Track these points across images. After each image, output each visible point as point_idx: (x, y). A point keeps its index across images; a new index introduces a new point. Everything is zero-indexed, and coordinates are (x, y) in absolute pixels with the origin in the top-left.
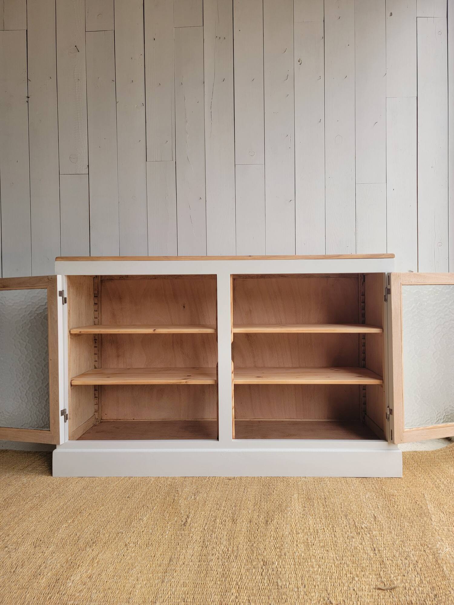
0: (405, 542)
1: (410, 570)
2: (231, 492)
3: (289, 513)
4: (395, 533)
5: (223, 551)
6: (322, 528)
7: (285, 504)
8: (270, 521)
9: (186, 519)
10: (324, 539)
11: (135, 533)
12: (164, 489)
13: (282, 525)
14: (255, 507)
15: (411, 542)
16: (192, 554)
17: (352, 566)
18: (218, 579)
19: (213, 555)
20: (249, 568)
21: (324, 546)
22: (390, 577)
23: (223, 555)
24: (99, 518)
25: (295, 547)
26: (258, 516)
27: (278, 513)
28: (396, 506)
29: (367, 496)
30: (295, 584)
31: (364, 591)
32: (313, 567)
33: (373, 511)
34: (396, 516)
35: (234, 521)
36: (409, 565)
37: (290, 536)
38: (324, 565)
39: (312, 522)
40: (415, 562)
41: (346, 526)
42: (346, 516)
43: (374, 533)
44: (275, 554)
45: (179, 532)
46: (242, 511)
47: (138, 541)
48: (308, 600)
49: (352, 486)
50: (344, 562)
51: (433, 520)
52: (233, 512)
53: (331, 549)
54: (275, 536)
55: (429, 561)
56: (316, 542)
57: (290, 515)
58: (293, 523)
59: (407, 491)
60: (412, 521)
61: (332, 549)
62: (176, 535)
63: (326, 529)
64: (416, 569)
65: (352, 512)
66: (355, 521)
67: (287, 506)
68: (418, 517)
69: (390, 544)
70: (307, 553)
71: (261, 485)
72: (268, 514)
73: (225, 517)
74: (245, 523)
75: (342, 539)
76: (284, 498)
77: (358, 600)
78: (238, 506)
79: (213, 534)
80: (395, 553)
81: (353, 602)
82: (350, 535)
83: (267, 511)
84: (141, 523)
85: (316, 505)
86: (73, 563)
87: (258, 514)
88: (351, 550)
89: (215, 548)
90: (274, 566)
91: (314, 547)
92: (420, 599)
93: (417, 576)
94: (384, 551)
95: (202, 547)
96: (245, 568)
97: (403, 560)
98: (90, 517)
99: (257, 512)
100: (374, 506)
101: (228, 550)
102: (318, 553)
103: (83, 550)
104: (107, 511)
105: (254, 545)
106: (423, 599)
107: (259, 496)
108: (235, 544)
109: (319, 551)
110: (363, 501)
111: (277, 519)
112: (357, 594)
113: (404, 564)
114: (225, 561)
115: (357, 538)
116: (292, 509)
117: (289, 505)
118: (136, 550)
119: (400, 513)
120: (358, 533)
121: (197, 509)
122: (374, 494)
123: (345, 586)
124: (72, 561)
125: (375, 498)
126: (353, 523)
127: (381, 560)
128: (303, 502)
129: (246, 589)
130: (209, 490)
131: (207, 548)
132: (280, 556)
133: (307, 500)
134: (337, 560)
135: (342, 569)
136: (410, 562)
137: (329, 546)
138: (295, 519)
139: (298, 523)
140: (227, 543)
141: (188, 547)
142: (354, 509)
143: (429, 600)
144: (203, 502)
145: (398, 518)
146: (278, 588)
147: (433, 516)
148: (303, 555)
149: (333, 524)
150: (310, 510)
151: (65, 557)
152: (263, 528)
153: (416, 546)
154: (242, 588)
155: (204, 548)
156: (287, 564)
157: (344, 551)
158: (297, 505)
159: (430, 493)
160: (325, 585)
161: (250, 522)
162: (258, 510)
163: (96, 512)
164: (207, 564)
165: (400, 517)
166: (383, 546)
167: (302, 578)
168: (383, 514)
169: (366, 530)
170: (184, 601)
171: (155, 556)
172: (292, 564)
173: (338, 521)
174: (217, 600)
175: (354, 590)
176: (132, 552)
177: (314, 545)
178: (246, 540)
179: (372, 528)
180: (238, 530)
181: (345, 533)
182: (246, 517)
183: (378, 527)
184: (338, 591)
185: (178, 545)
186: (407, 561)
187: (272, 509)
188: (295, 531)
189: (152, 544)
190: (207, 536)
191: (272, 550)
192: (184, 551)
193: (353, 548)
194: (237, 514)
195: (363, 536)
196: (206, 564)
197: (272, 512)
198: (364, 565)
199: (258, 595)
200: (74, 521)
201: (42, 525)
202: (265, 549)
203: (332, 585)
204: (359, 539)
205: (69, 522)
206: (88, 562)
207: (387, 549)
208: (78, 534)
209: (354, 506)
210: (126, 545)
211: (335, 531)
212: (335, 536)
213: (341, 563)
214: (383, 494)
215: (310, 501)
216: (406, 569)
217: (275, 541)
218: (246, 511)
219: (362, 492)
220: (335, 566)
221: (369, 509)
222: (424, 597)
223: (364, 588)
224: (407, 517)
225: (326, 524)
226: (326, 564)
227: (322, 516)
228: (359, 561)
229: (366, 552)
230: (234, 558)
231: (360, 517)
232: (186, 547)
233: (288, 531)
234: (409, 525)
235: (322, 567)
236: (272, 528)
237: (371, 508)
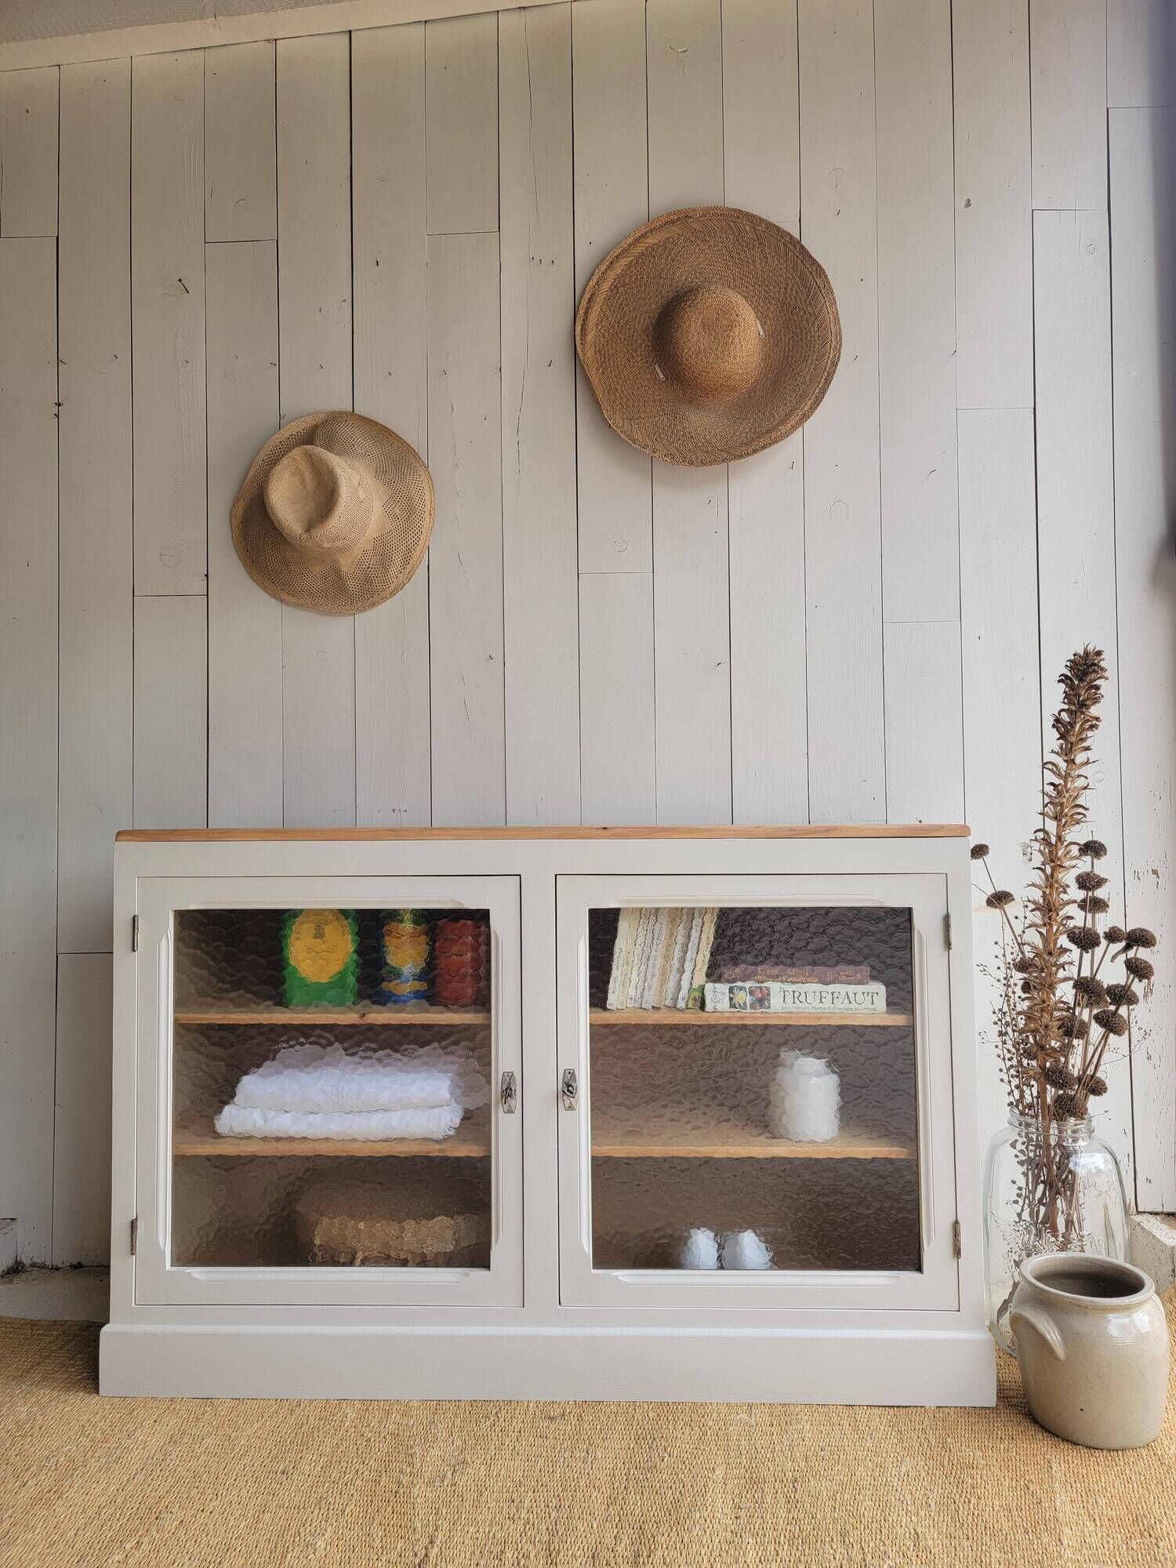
2: (550, 1461)
3: (698, 1527)
7: (689, 1499)
8: (645, 1554)
9: (426, 1548)
14: (611, 1509)
26: (615, 1537)
27: (669, 1529)
29: (904, 1469)
33: (914, 1519)
34: (973, 1532)
35: (551, 1556)
39: (755, 1555)
46: (574, 1522)
49: (869, 1438)
51: (1066, 1543)
57: (700, 1533)
58: (705, 1561)
59: (1008, 1451)
65: (861, 1522)
66: (866, 1550)
67: (693, 1505)
68: (1028, 1535)
72: (643, 1533)
73: (529, 1543)
76: (687, 1481)
78: (566, 1507)
83: (641, 1521)
84: (309, 1558)
87: (616, 1531)
98: (181, 1532)
99: (614, 1526)
107: (623, 1474)
110: (891, 1484)
111: (665, 1547)
116: (706, 1515)
117: (699, 1504)
119: (982, 1520)
121: (456, 1518)
122: (923, 1463)
125: (923, 1474)
126: (860, 1557)
130: (495, 1454)
139: (717, 1559)
142: (866, 1514)
147: (1067, 1530)
149: (809, 1561)
158: (721, 1501)
159: (1066, 1458)
162: (617, 1519)
168: (940, 1525)
187: (654, 1515)
194: (560, 1534)
197: (653, 1526)
205: (128, 1546)
209: (868, 1502)
214: (947, 1463)
215: (755, 1487)
219: (893, 1455)
221: (905, 1510)
224: (1000, 1536)
227: (783, 1536)
231: (879, 1537)
237: (909, 1508)
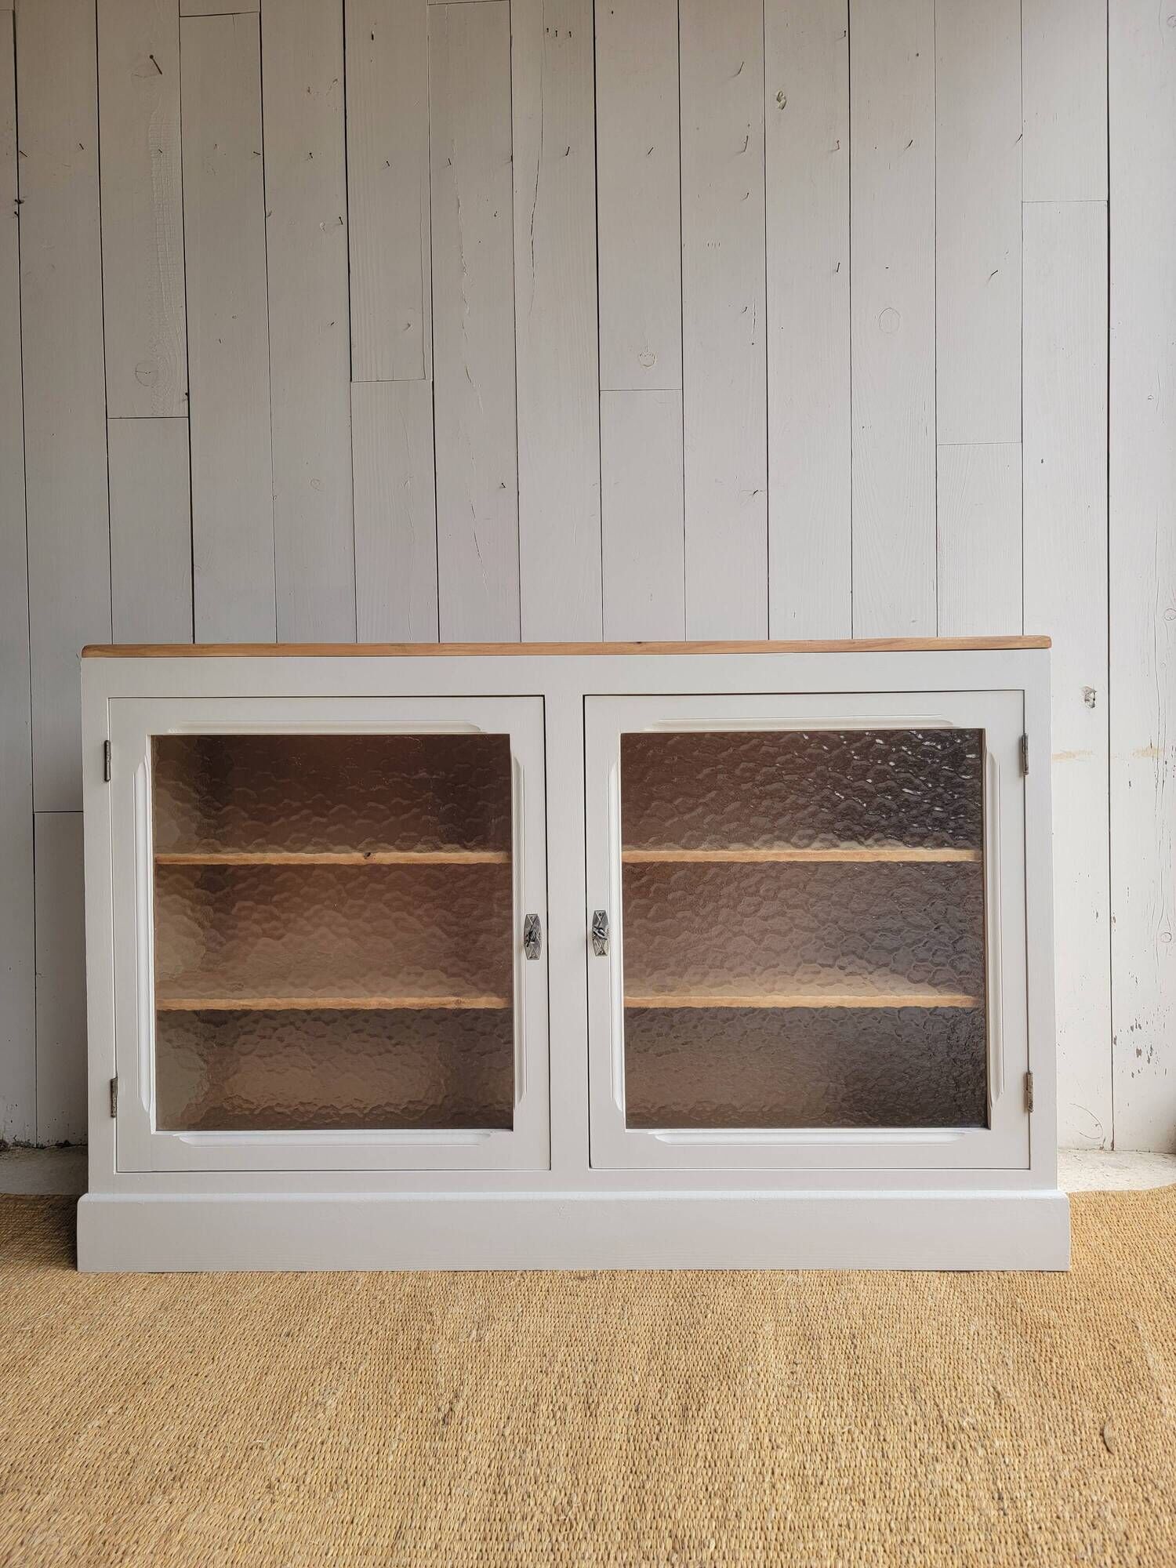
0: (1088, 1471)
2: (583, 1316)
3: (751, 1381)
4: (1056, 1444)
5: (556, 1505)
6: (846, 1430)
7: (738, 1354)
8: (694, 1408)
9: (451, 1403)
10: (853, 1465)
11: (298, 1448)
12: (392, 1310)
13: (731, 1422)
14: (653, 1363)
16: (463, 1515)
17: (936, 1551)
19: (524, 1518)
20: (630, 1559)
21: (852, 1488)
23: (555, 1518)
24: (198, 1399)
25: (768, 1492)
26: (660, 1391)
27: (719, 1383)
28: (1056, 1360)
29: (973, 1329)
32: (819, 1556)
33: (991, 1376)
34: (1059, 1391)
35: (590, 1409)
36: (1104, 1545)
37: (752, 1457)
38: (852, 1550)
39: (816, 1410)
40: (1120, 1537)
41: (916, 1424)
42: (914, 1390)
43: (997, 1443)
44: (709, 1515)
45: (428, 1444)
46: (613, 1376)
47: (306, 1473)
49: (930, 1298)
50: (911, 1538)
51: (1165, 1401)
52: (587, 1380)
53: (872, 1496)
54: (709, 1457)
55: (1162, 1534)
56: (828, 1473)
57: (753, 1387)
58: (762, 1415)
59: (1085, 1312)
60: (1105, 1407)
61: (877, 1496)
62: (420, 1454)
63: (857, 1432)
64: (1125, 1559)
65: (932, 1378)
66: (942, 1407)
67: (743, 1360)
68: (1121, 1392)
69: (1044, 1478)
70: (803, 1509)
71: (671, 1296)
72: (690, 1388)
73: (565, 1395)
74: (621, 1414)
75: (903, 1464)
76: (734, 1336)
78: (604, 1360)
79: (528, 1449)
80: (1060, 1508)
82: (926, 1452)
83: (687, 1376)
84: (318, 1417)
85: (826, 1356)
86: (107, 1543)
87: (660, 1385)
88: (932, 1498)
89: (532, 1495)
90: (705, 1555)
91: (822, 1489)
94: (1029, 1503)
96: (619, 1559)
97: (1085, 1530)
98: (172, 1396)
99: (658, 1380)
100: (995, 1361)
101: (570, 1503)
102: (836, 1510)
103: (142, 1504)
104: (223, 1377)
105: (647, 1487)
107: (664, 1330)
108: (590, 1482)
109: (837, 1503)
110: (961, 1343)
111: (715, 1401)
113: (1087, 1541)
114: (560, 1539)
115: (949, 1460)
116: (758, 1369)
117: (750, 1358)
118: (298, 1502)
119: (1069, 1380)
120: (951, 1446)
121: (483, 1372)
122: (993, 1323)
124: (105, 1537)
125: (995, 1333)
126: (936, 1413)
127: (1020, 1531)
128: (790, 1348)
130: (522, 1311)
131: (510, 1496)
132: (723, 1523)
133: (801, 1343)
134: (891, 1531)
136: (1107, 1537)
137: (867, 1489)
138: (767, 1401)
139: (775, 1414)
140: (569, 1478)
141: (453, 1491)
142: (936, 1370)
144: (503, 1350)
145: (1063, 1398)
147: (1166, 1389)
148: (790, 1516)
149: (878, 1417)
150: (811, 1372)
151: (88, 1526)
152: (674, 1431)
153: (1121, 1484)
155: (499, 1497)
156: (743, 1546)
157: (912, 1503)
158: (774, 1356)
159: (1151, 1317)
161: (637, 1411)
162: (661, 1373)
163: (191, 1381)
164: (506, 1549)
165: (1070, 1392)
166: (1023, 1486)
168: (1021, 1384)
169: (973, 1434)
171: (352, 1522)
172: (758, 1548)
173: (891, 1407)
176: (287, 1510)
177: (822, 1483)
178: (623, 1469)
179: (989, 1428)
180: (601, 1438)
181: (913, 1444)
182: (626, 1395)
183: (1008, 1425)
185: (424, 1485)
187: (701, 1370)
188: (767, 1440)
189: (346, 1481)
190: (511, 1458)
191: (698, 1503)
192: (441, 1506)
193: (936, 1492)
194: (599, 1386)
195: (964, 1453)
196: (503, 1550)
197: (700, 1380)
198: (971, 1547)
200: (125, 1408)
201: (30, 1421)
202: (679, 1498)
204: (952, 1463)
205: (110, 1411)
206: (153, 1541)
207: (1037, 1494)
208: (133, 1450)
209: (937, 1360)
210: (269, 1487)
211: (885, 1440)
212: (883, 1456)
213: (902, 1541)
214: (1019, 1323)
215: (810, 1343)
216: (1094, 1560)
217: (710, 1474)
218: (626, 1378)
219: (958, 1315)
220: (885, 1551)
221: (980, 1368)
224: (1090, 1393)
225: (856, 1417)
226: (858, 1546)
227: (845, 1392)
228: (957, 1533)
229: (976, 1504)
230: (586, 1528)
231: (954, 1394)
232: (448, 1492)
233: (748, 1440)
235: (847, 1555)
236: (700, 1429)
237: (984, 1366)
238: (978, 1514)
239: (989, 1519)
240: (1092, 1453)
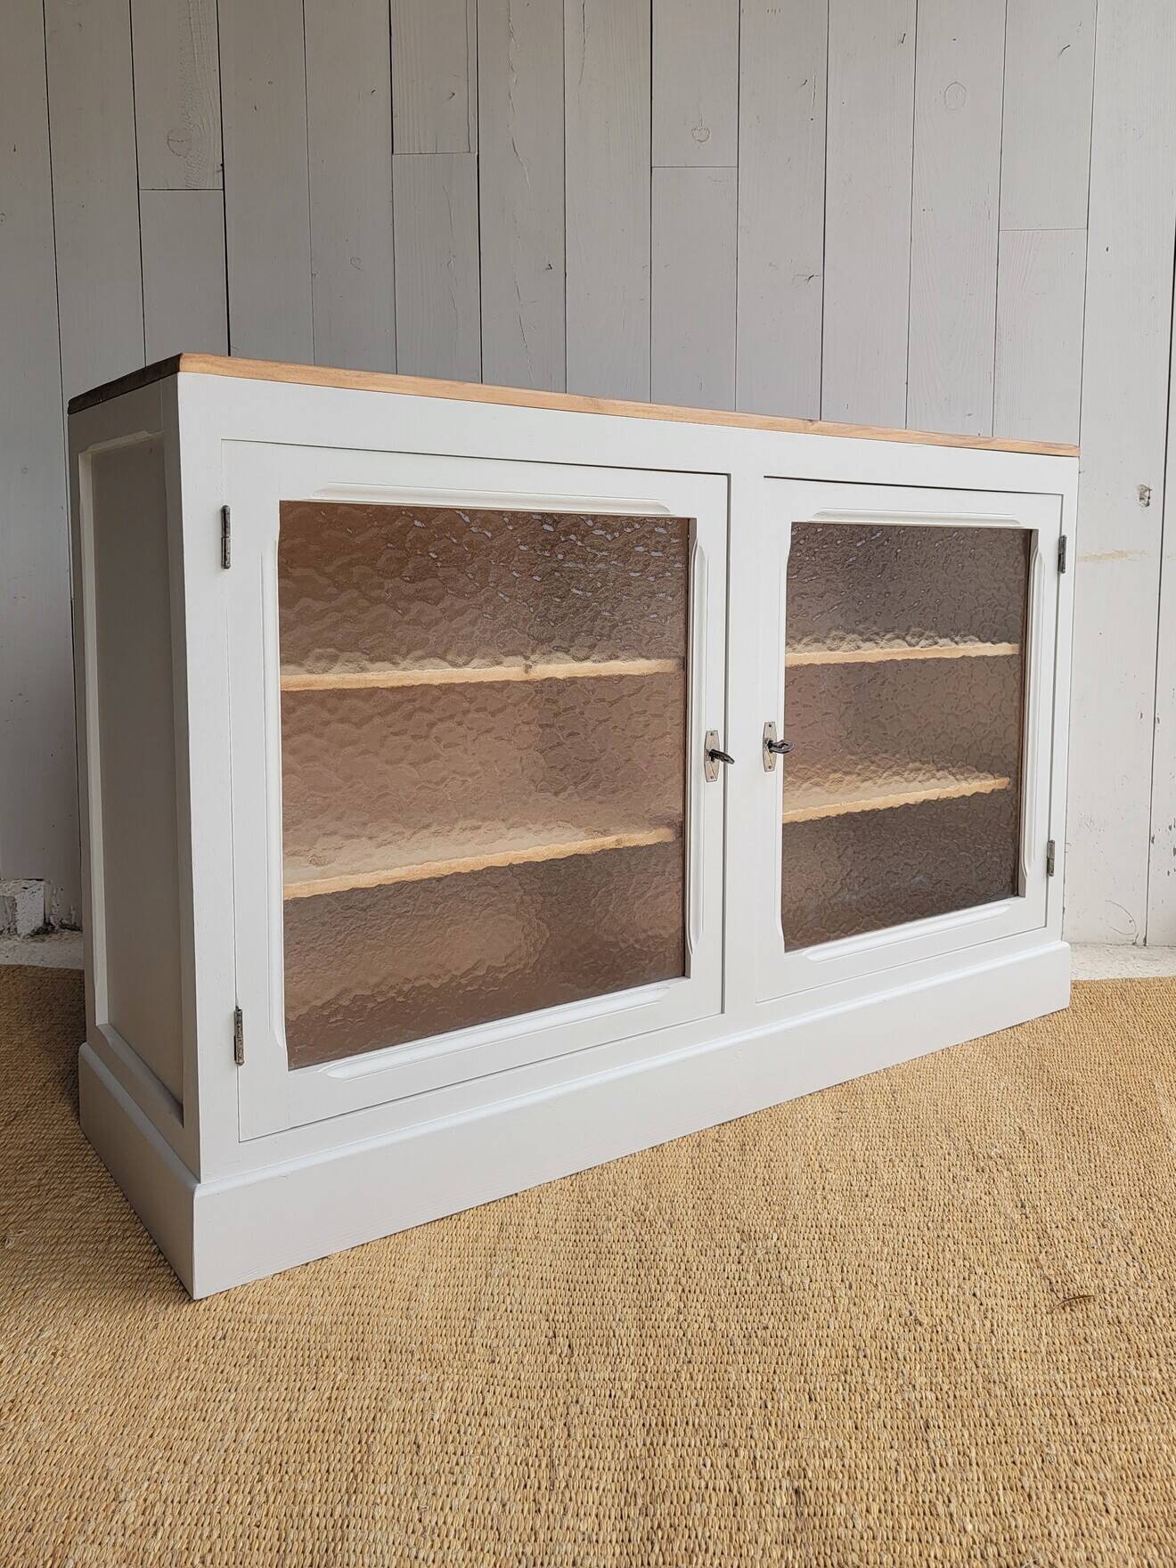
0: (1101, 1188)
1: (1115, 1250)
3: (801, 1125)
4: (1074, 1169)
5: (635, 1210)
6: (887, 1158)
10: (894, 1183)
13: (784, 1153)
15: (1115, 1189)
17: (968, 1243)
18: (628, 1272)
19: (608, 1219)
20: (705, 1247)
22: (1064, 1266)
23: (636, 1219)
25: (820, 1201)
27: (773, 1126)
28: (1076, 1108)
29: (1002, 1085)
30: (824, 1280)
31: (999, 1297)
32: (867, 1244)
33: (1017, 1120)
34: (1078, 1131)
36: (1112, 1239)
37: (804, 1177)
38: (896, 1241)
39: (861, 1145)
40: (1125, 1233)
41: (949, 1154)
42: (948, 1131)
43: (1022, 1168)
44: (769, 1217)
48: (861, 1316)
50: (946, 1234)
53: (911, 1204)
54: (767, 1178)
55: (1162, 1230)
56: (872, 1189)
57: (803, 1129)
58: (812, 1149)
59: (1105, 1072)
60: (1118, 1143)
61: (916, 1206)
63: (897, 1160)
64: (1129, 1249)
65: (963, 1122)
66: (972, 1142)
68: (1134, 1132)
69: (1062, 1193)
70: (851, 1214)
74: (685, 1149)
75: (938, 1182)
77: (986, 1317)
80: (1075, 1213)
81: (973, 1321)
82: (958, 1174)
85: (868, 1107)
89: (613, 1204)
90: (769, 1244)
91: (868, 1200)
92: (1140, 1313)
93: (1131, 1264)
94: (1049, 1210)
95: (579, 1202)
96: (695, 1246)
97: (1096, 1229)
100: (1021, 1109)
101: (647, 1209)
102: (880, 1214)
105: (714, 1198)
106: (1146, 1313)
108: (663, 1195)
109: (881, 1209)
110: (991, 1095)
111: (770, 1138)
112: (981, 1304)
113: (1098, 1237)
114: (643, 1233)
115: (979, 1180)
116: (808, 1116)
119: (1087, 1123)
122: (1021, 1080)
123: (952, 1286)
126: (968, 1147)
127: (1040, 1229)
128: (835, 1101)
129: (701, 1292)
131: (593, 1205)
132: (783, 1222)
133: (845, 1097)
134: (928, 1228)
135: (944, 1251)
136: (1115, 1233)
137: (907, 1199)
138: (816, 1139)
139: (824, 1148)
140: (644, 1193)
143: (1161, 1315)
145: (1082, 1136)
146: (782, 1291)
148: (840, 1218)
149: (916, 1150)
150: (855, 1118)
153: (1129, 1198)
154: (692, 1292)
155: (584, 1205)
156: (802, 1238)
157: (947, 1210)
160: (901, 1283)
164: (597, 1240)
165: (1087, 1132)
167: (842, 1267)
168: (1044, 1125)
169: (1000, 1161)
170: (547, 1320)
172: (814, 1239)
173: (927, 1143)
174: (630, 1317)
175: (974, 1295)
177: (867, 1196)
178: (691, 1187)
179: (1015, 1157)
181: (947, 1169)
183: (1031, 1155)
184: (934, 1297)
186: (1106, 1232)
188: (817, 1166)
191: (760, 1209)
192: (534, 1210)
193: (967, 1202)
195: (992, 1176)
198: (997, 1240)
199: (734, 1305)
202: (743, 1205)
203: (919, 1283)
204: (982, 1181)
207: (1054, 1203)
209: (969, 1107)
211: (922, 1166)
212: (920, 1177)
213: (938, 1236)
214: (1045, 1080)
216: (1103, 1248)
217: (768, 1190)
220: (924, 1242)
221: (1007, 1115)
222: (1149, 1309)
223: (999, 1291)
224: (1106, 1133)
225: (896, 1150)
226: (901, 1238)
227: (886, 1132)
228: (986, 1230)
229: (1003, 1210)
230: (664, 1226)
233: (800, 1166)
234: (1109, 1151)
235: (891, 1244)
236: (758, 1159)
238: (1003, 1217)
239: (1014, 1221)
240: (1104, 1176)
